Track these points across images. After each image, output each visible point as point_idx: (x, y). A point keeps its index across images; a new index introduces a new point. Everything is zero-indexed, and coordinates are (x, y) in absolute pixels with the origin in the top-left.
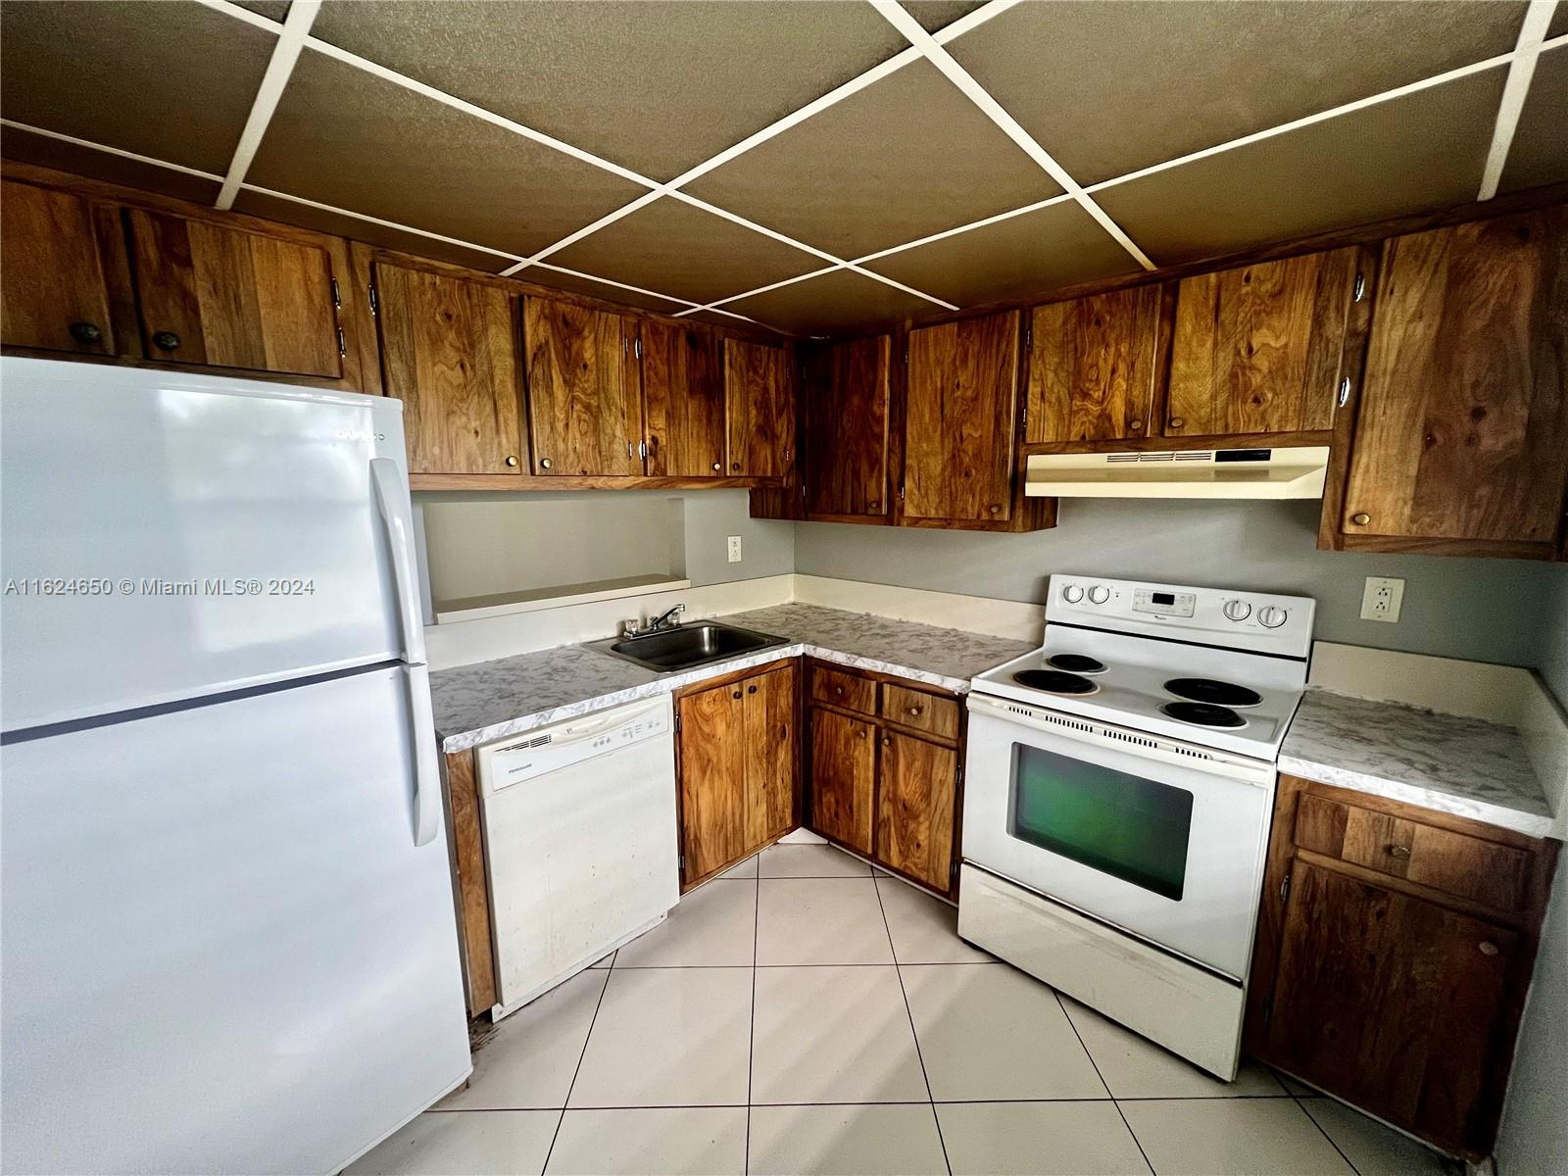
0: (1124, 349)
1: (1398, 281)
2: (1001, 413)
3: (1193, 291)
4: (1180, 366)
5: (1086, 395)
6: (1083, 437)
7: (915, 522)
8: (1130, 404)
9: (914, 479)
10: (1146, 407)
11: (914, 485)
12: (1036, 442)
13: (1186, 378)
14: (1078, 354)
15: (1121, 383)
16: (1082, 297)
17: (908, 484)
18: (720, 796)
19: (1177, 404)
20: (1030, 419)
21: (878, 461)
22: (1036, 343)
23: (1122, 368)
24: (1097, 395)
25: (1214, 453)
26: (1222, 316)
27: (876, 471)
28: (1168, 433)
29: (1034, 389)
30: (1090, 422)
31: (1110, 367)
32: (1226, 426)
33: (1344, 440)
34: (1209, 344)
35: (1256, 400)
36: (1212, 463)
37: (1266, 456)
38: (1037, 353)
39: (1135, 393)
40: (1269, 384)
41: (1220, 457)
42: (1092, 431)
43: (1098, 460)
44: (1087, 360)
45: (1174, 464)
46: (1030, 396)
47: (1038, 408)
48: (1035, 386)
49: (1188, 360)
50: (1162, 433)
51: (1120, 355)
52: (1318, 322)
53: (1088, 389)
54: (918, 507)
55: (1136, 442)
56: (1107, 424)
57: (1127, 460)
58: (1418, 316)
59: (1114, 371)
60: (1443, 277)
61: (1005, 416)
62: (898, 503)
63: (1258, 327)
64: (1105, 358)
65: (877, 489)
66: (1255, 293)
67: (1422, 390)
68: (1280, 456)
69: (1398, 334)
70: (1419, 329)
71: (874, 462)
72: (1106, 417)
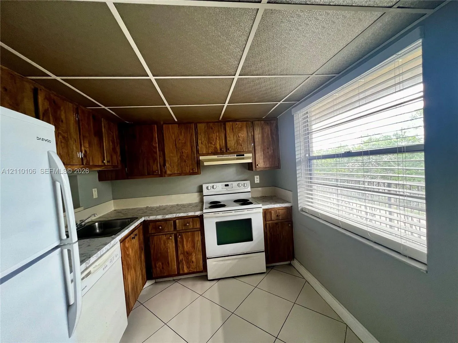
0: (217, 134)
1: (256, 128)
2: (192, 146)
3: (228, 125)
4: (228, 139)
5: (211, 143)
6: (212, 152)
7: (170, 175)
8: (220, 145)
9: (169, 164)
10: (223, 146)
11: (169, 165)
12: (201, 153)
13: (229, 141)
14: (209, 135)
15: (218, 141)
16: (207, 123)
17: (167, 165)
18: (132, 277)
19: (228, 145)
20: (199, 148)
21: (156, 159)
22: (199, 131)
23: (218, 138)
24: (214, 143)
25: (236, 155)
26: (234, 130)
27: (156, 162)
28: (228, 151)
29: (199, 142)
30: (213, 149)
31: (215, 138)
32: (237, 150)
33: (253, 152)
34: (232, 135)
35: (241, 145)
36: (236, 157)
37: (243, 155)
38: (199, 133)
39: (221, 143)
40: (242, 143)
41: (237, 156)
42: (214, 151)
43: (215, 157)
44: (211, 136)
45: (229, 157)
46: (199, 143)
47: (201, 146)
48: (200, 141)
49: (229, 137)
50: (227, 151)
51: (217, 136)
52: (247, 132)
53: (212, 142)
54: (171, 171)
55: (222, 153)
56: (216, 150)
57: (221, 157)
58: (259, 134)
59: (216, 139)
60: (261, 128)
61: (193, 147)
62: (164, 170)
63: (239, 133)
64: (214, 136)
65: (156, 167)
66: (238, 127)
67: (261, 145)
68: (246, 155)
69: (257, 136)
70: (260, 135)
71: (155, 160)
72: (216, 148)
